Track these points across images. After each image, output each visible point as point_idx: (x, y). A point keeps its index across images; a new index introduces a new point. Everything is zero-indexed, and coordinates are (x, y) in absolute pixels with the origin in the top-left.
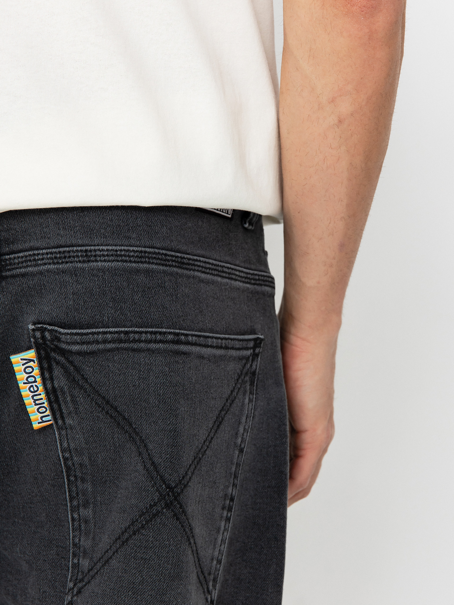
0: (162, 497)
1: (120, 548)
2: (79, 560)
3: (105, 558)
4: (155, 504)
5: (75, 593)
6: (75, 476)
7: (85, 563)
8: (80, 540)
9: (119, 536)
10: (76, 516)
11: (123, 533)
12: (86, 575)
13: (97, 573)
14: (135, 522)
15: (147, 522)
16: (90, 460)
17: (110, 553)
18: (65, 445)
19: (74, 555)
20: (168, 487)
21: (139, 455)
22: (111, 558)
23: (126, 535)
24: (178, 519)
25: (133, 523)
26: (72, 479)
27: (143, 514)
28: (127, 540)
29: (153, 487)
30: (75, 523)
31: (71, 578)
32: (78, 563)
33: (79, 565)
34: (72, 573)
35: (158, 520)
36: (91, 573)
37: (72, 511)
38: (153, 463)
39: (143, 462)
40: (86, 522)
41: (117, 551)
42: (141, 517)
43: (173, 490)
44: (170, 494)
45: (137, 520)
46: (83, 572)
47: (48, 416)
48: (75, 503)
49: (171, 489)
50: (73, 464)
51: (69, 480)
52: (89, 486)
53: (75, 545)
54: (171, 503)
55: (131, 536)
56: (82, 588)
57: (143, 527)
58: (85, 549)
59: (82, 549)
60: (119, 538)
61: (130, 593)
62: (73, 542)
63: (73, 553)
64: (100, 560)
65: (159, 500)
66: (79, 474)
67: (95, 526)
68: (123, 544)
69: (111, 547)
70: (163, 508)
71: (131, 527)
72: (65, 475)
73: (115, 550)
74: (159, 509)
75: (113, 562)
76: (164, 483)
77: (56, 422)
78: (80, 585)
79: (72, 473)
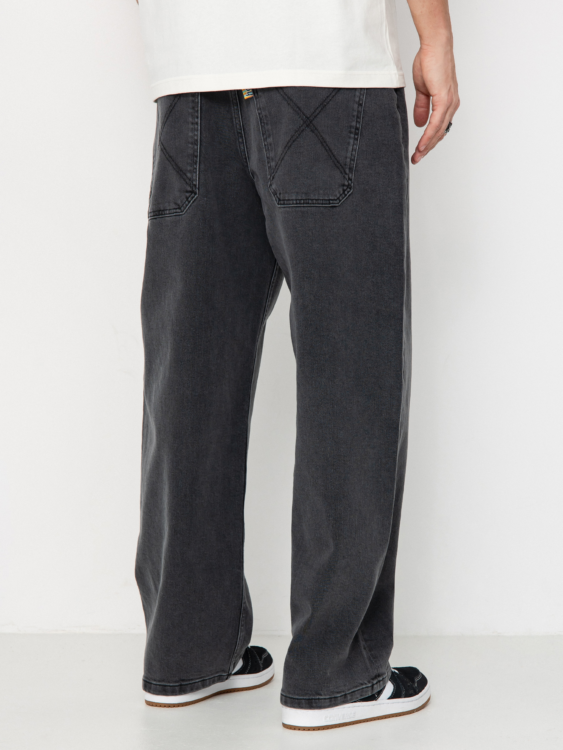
0: (304, 122)
1: (287, 150)
2: (270, 164)
3: (282, 158)
4: (302, 126)
5: (271, 179)
6: (264, 123)
7: (273, 164)
8: (269, 155)
9: (286, 145)
10: (266, 143)
11: (288, 143)
12: (275, 170)
13: (279, 166)
14: (293, 136)
15: (299, 135)
16: (269, 113)
17: (283, 154)
18: (258, 106)
19: (268, 163)
20: (306, 117)
21: (289, 105)
22: (284, 156)
23: (290, 143)
24: (313, 132)
25: (292, 137)
26: (263, 124)
27: (296, 131)
28: (291, 145)
29: (299, 118)
30: (266, 147)
31: (269, 174)
32: (270, 166)
33: (271, 166)
34: (269, 171)
35: (304, 133)
36: (277, 167)
37: (264, 141)
38: (298, 107)
39: (292, 107)
40: (270, 145)
41: (286, 152)
42: (296, 133)
43: (309, 119)
44: (308, 120)
45: (294, 135)
46: (273, 169)
47: (251, 92)
48: (265, 137)
49: (308, 118)
50: (262, 116)
51: (261, 126)
52: (269, 127)
53: (268, 158)
54: (309, 124)
55: (292, 143)
56: (274, 175)
57: (297, 138)
58: (272, 158)
59: (271, 158)
60: (286, 146)
61: (296, 170)
62: (267, 157)
63: (267, 162)
64: (279, 159)
65: (303, 124)
66: (265, 121)
67: (274, 145)
68: (289, 148)
69: (283, 152)
70: (306, 127)
71: (292, 139)
72: (260, 123)
73: (285, 152)
74: (304, 128)
75: (286, 158)
76: (305, 115)
77: (254, 95)
78: (273, 175)
79: (262, 121)
